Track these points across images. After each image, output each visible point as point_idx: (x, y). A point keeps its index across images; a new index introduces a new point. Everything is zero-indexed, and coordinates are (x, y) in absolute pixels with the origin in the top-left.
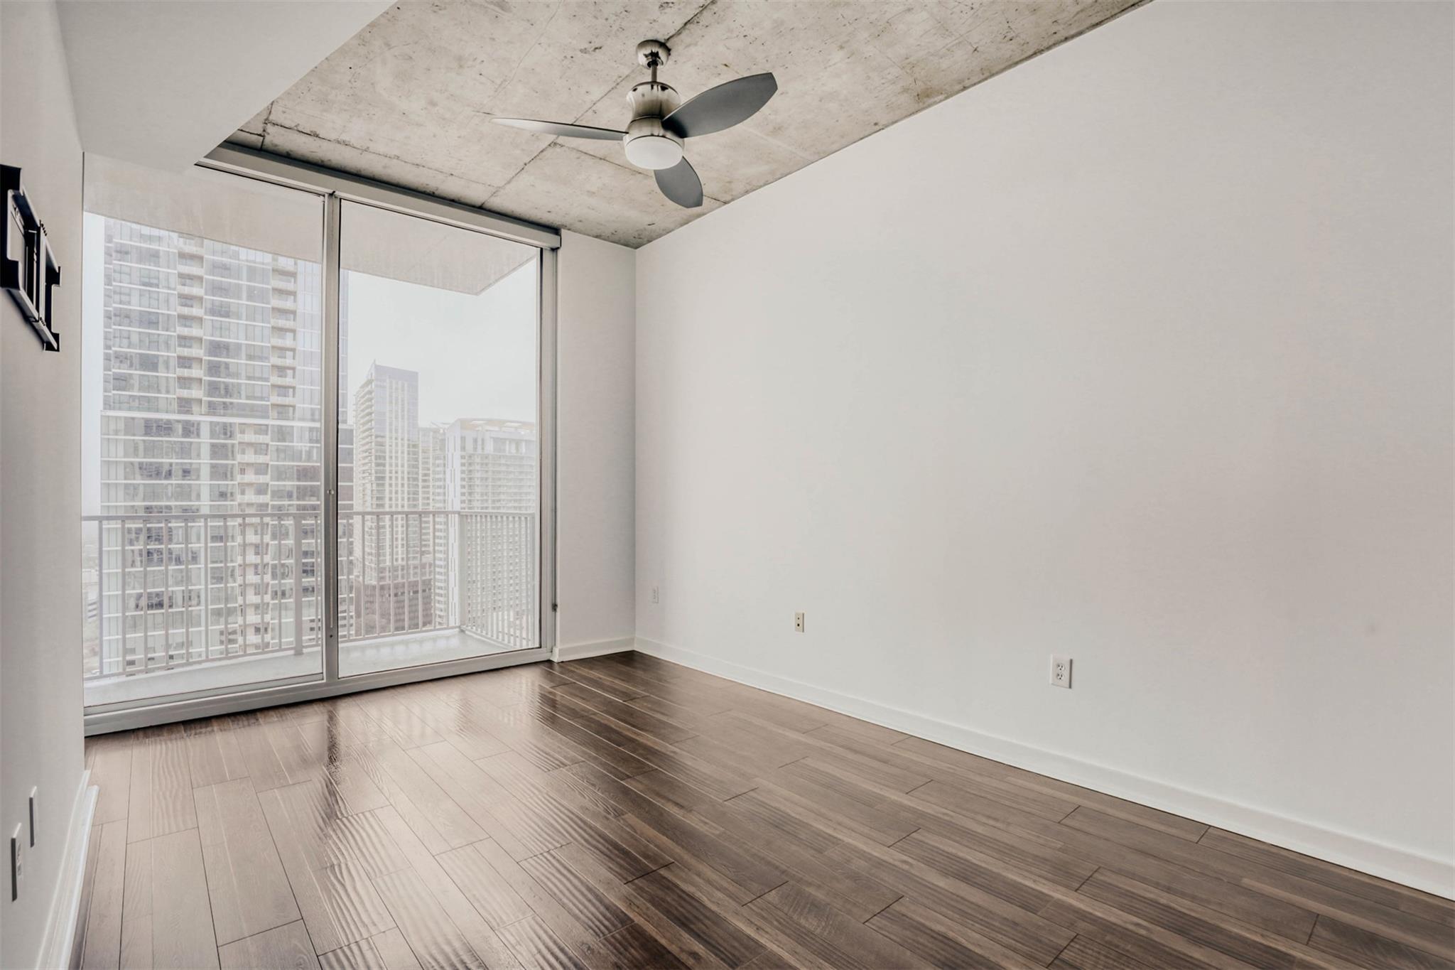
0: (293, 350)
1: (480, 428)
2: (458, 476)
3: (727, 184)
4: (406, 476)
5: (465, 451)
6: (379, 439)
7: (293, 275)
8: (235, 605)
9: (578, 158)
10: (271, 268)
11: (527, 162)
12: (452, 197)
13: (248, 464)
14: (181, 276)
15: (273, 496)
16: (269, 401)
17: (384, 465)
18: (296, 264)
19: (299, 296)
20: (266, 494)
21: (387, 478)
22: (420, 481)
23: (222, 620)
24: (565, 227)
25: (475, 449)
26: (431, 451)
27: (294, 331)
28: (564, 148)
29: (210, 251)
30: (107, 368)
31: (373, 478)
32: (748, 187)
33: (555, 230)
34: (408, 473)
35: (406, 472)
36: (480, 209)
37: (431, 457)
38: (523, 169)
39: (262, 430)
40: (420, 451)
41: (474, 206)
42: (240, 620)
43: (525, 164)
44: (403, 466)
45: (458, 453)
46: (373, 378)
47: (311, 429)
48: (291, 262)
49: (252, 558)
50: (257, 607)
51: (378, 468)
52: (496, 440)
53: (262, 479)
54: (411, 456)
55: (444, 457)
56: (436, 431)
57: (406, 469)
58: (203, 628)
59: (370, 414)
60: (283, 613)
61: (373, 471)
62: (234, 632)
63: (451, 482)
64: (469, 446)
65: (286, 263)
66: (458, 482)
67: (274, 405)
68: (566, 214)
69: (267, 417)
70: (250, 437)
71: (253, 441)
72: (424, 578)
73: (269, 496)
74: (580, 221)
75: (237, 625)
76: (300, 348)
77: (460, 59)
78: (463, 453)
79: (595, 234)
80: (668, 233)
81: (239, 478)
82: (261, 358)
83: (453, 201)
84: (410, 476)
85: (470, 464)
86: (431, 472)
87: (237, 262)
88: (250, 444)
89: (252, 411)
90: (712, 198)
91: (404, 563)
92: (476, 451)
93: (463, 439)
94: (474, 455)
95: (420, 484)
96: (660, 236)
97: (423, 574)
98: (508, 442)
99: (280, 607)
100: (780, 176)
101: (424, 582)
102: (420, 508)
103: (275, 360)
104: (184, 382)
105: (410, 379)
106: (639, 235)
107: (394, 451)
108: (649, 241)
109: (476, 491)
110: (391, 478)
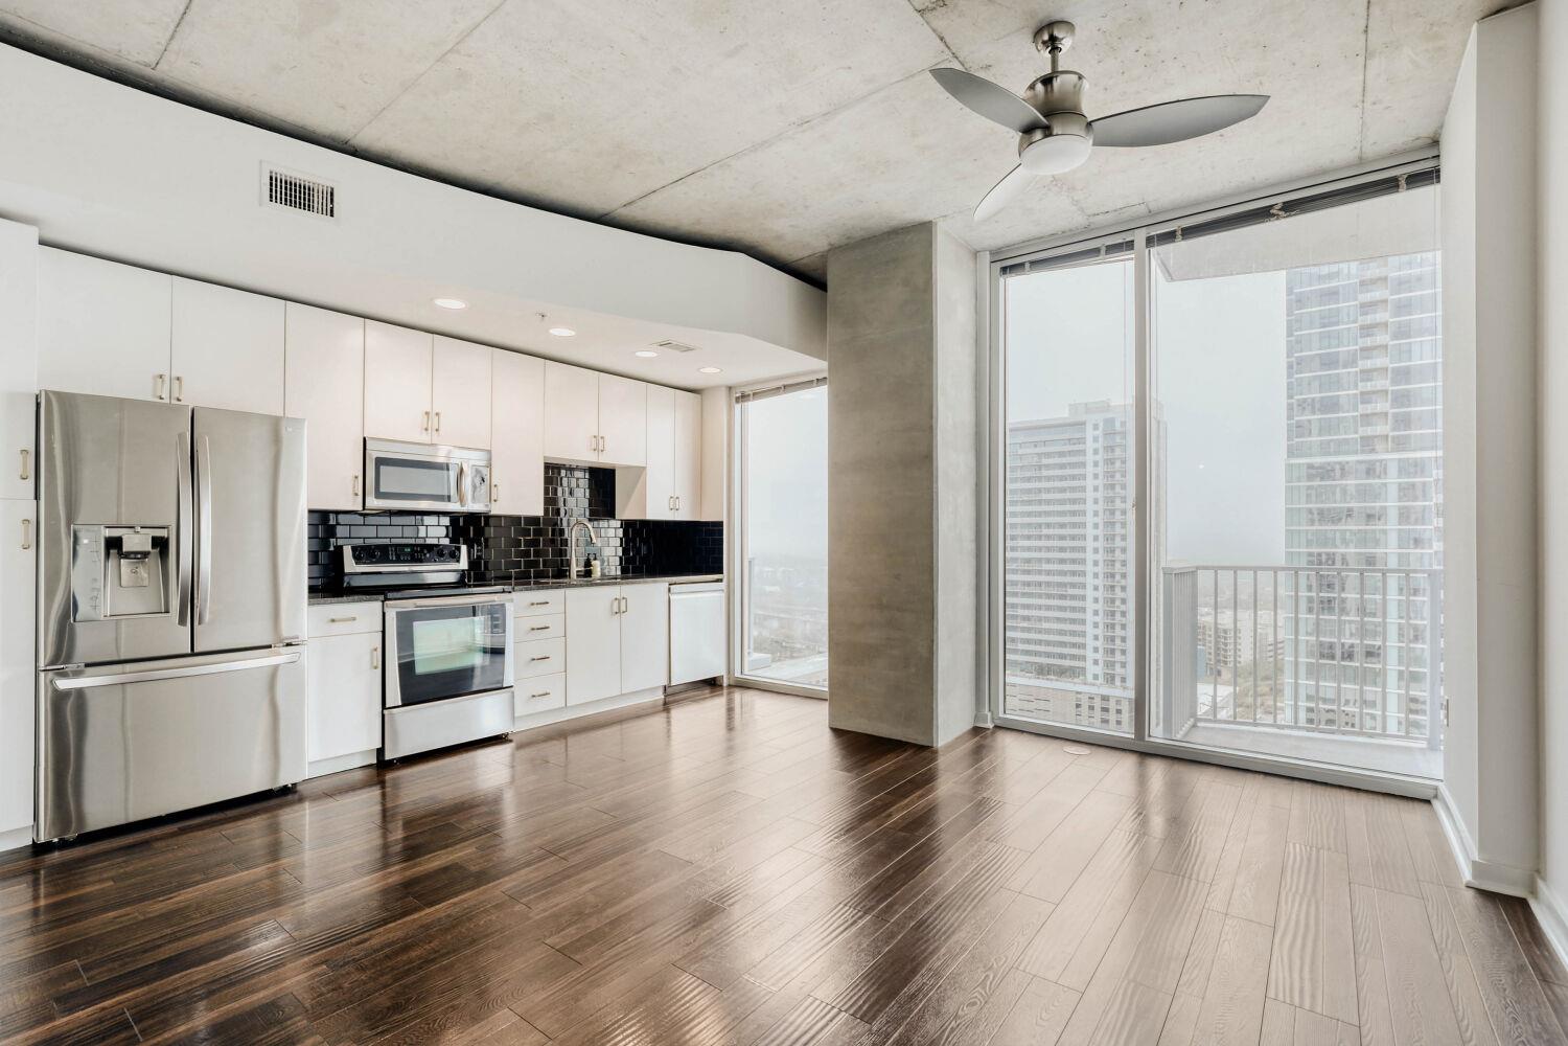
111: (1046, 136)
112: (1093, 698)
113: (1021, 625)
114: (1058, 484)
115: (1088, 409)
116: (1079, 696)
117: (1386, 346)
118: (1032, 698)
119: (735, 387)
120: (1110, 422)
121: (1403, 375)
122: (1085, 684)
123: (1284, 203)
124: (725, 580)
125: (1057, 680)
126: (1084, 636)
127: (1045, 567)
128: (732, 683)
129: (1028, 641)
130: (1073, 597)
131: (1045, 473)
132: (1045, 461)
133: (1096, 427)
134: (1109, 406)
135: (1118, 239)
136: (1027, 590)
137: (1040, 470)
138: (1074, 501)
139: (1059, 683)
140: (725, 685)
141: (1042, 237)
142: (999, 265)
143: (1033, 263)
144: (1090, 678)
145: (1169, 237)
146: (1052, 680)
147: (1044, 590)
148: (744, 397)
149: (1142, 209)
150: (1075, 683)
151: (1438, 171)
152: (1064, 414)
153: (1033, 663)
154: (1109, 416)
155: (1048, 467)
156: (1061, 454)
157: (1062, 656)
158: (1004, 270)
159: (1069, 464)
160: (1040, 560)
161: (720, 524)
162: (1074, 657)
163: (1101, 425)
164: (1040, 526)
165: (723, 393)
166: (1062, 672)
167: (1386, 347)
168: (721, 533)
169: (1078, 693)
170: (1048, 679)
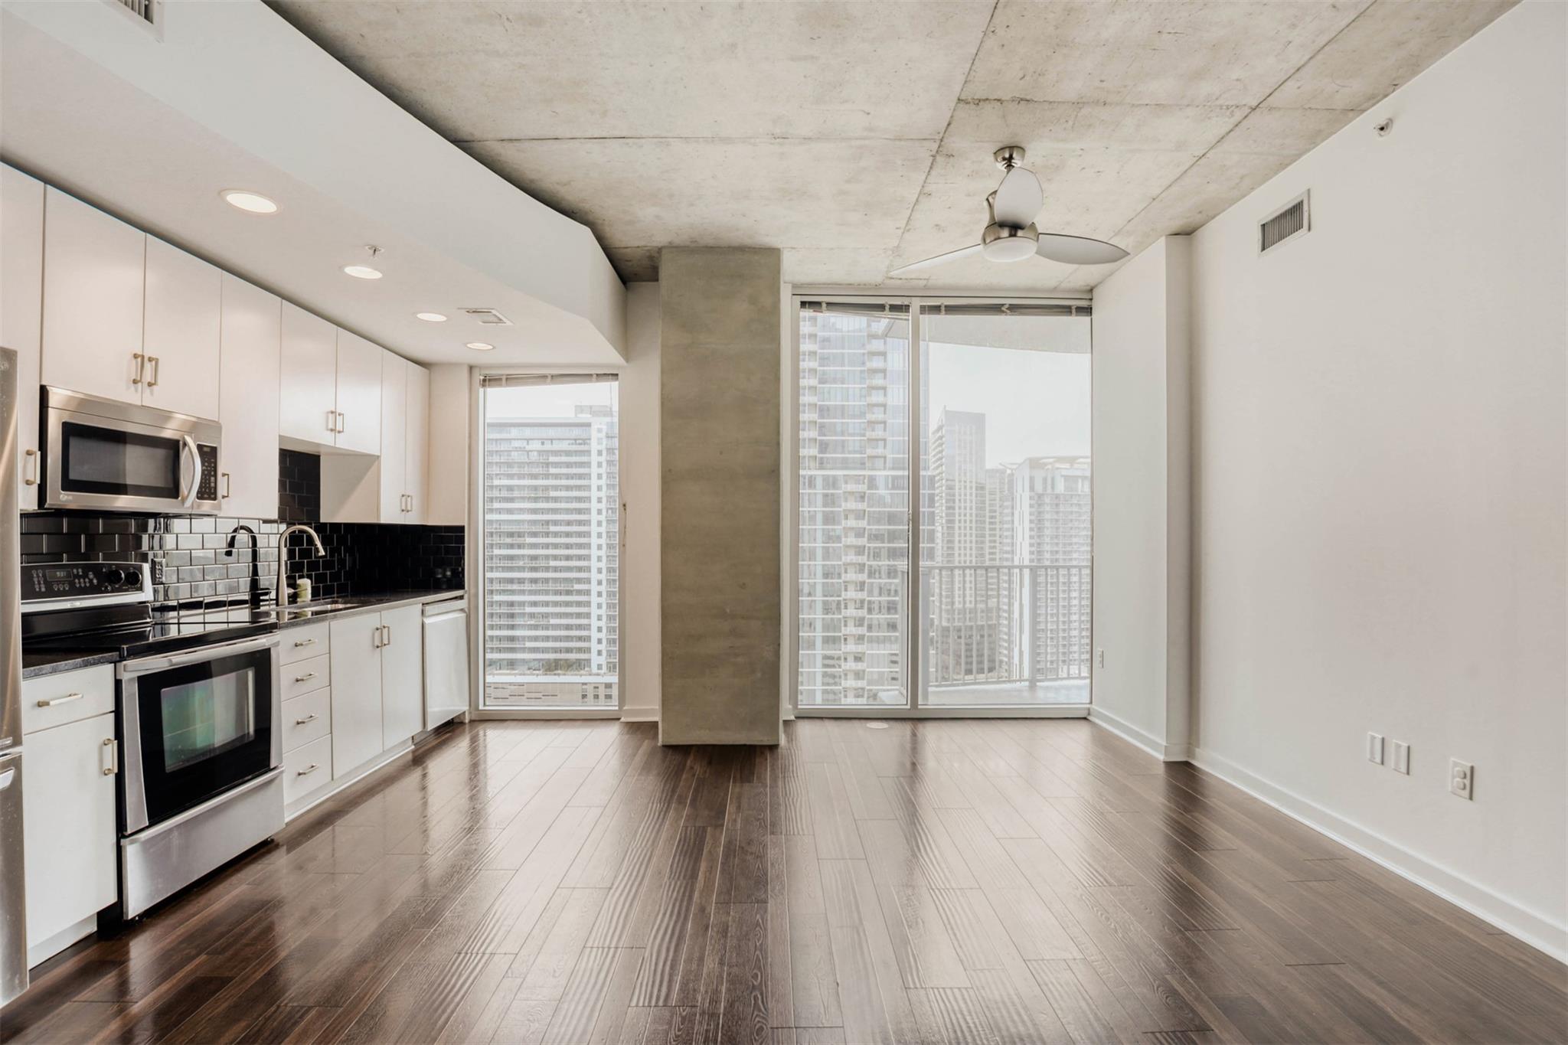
1: (1050, 467)
2: (1027, 518)
4: (974, 519)
5: (1033, 491)
6: (949, 483)
8: (840, 634)
10: (866, 334)
13: (850, 511)
15: (868, 539)
16: (865, 454)
17: (954, 508)
19: (889, 356)
20: (864, 537)
21: (957, 522)
22: (987, 523)
25: (1045, 488)
26: (998, 493)
27: (885, 389)
31: (944, 521)
34: (977, 516)
35: (974, 515)
37: (998, 499)
39: (860, 480)
40: (987, 493)
42: (843, 648)
44: (971, 509)
45: (1027, 494)
46: (944, 423)
49: (853, 594)
50: (856, 638)
51: (949, 511)
52: (1067, 478)
53: (861, 524)
54: (979, 498)
55: (1013, 499)
56: (1003, 472)
57: (974, 512)
59: (941, 458)
61: (944, 515)
63: (1020, 524)
64: (1039, 488)
66: (1027, 525)
67: (869, 457)
69: (864, 469)
70: (851, 487)
71: (854, 490)
72: (990, 623)
73: (866, 539)
75: (841, 652)
76: (889, 403)
78: (1033, 494)
81: (844, 523)
82: (858, 416)
84: (978, 519)
85: (1039, 505)
86: (998, 514)
87: (840, 334)
88: (852, 493)
91: (973, 605)
92: (1046, 491)
93: (1032, 479)
94: (1043, 494)
95: (987, 526)
97: (989, 618)
98: (1080, 481)
101: (990, 626)
102: (987, 563)
105: (978, 421)
107: (963, 494)
109: (1046, 525)
110: (960, 521)
111: (1011, 235)
112: (598, 688)
113: (529, 623)
114: (564, 482)
115: (593, 410)
116: (584, 687)
117: (816, 387)
118: (540, 695)
119: (476, 367)
122: (590, 675)
123: (1010, 305)
124: (466, 596)
125: (565, 675)
126: (589, 629)
127: (552, 563)
128: (473, 718)
129: (536, 639)
130: (579, 592)
131: (552, 471)
132: (552, 459)
133: (600, 430)
135: (897, 302)
136: (534, 587)
137: (548, 467)
138: (579, 499)
139: (567, 677)
140: (467, 721)
141: (840, 284)
142: (799, 299)
143: (829, 304)
144: (594, 669)
145: (936, 309)
146: (559, 675)
147: (551, 586)
148: (487, 381)
149: (922, 283)
150: (581, 675)
151: (1091, 308)
152: (570, 416)
153: (539, 660)
155: (555, 464)
156: (568, 453)
157: (568, 650)
158: (803, 304)
159: (575, 463)
160: (547, 557)
161: (461, 529)
162: (580, 650)
163: (604, 430)
164: (547, 522)
165: (464, 373)
166: (569, 666)
168: (461, 540)
169: (584, 684)
170: (555, 674)
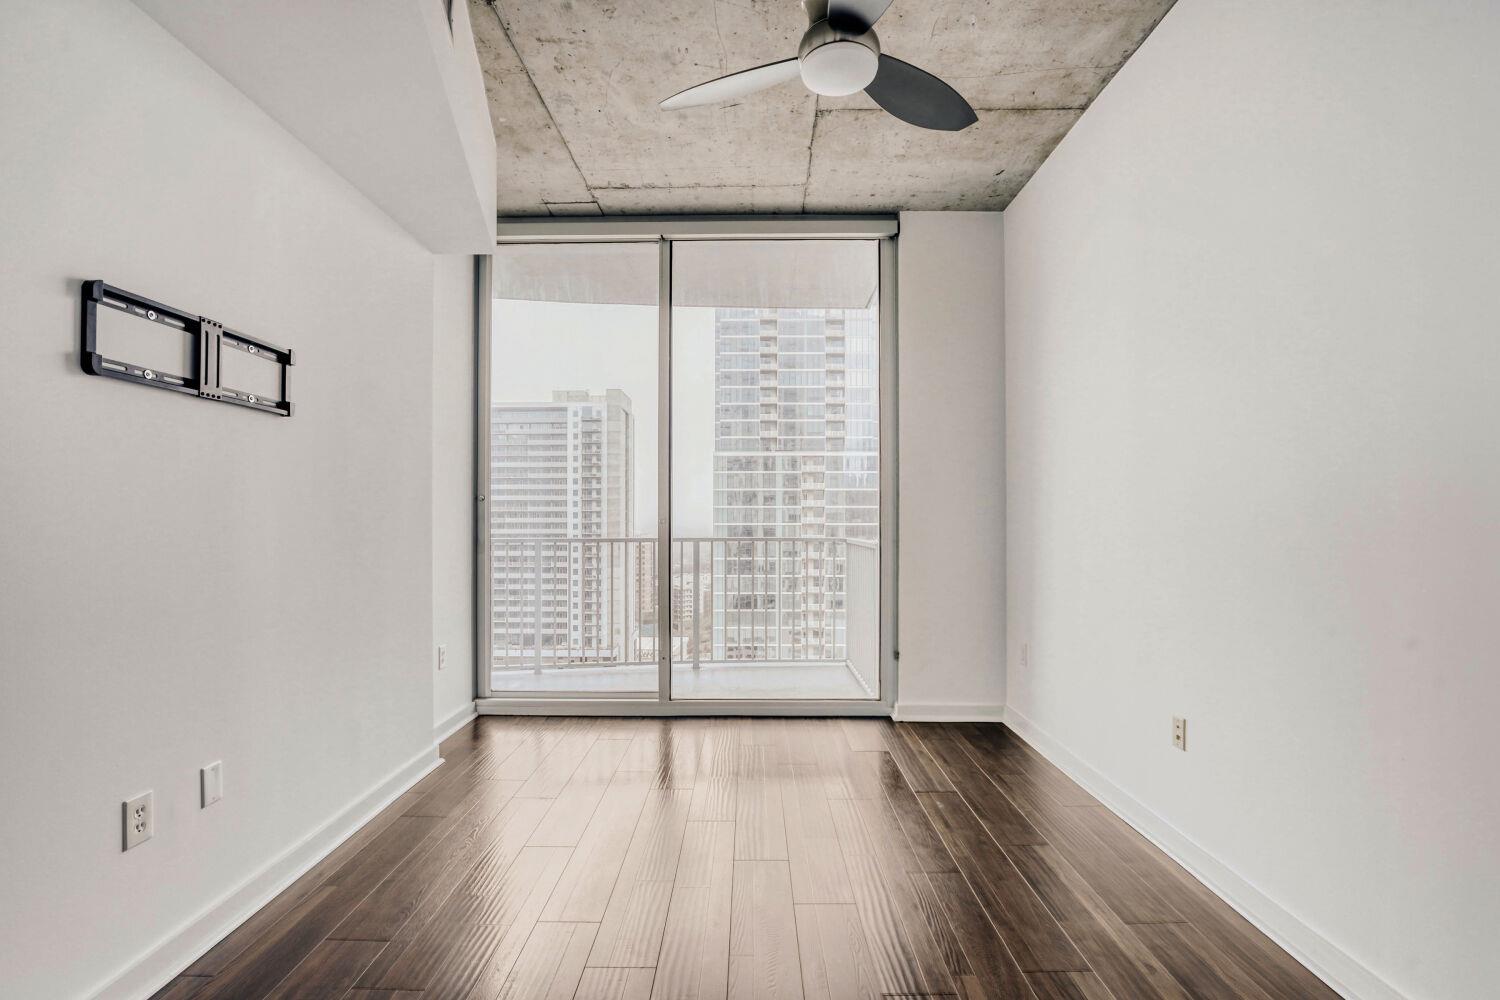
0: (843, 389)
3: (1066, 80)
7: (842, 322)
8: (799, 611)
9: (857, 119)
10: (824, 321)
11: (809, 144)
12: (772, 210)
13: (809, 491)
14: (763, 339)
15: (827, 518)
16: (824, 436)
18: (844, 313)
20: (822, 517)
23: (791, 622)
24: (902, 208)
27: (843, 372)
28: (834, 113)
29: (782, 316)
30: (717, 419)
32: (1102, 73)
33: (891, 214)
36: (804, 214)
38: (811, 155)
39: (817, 460)
41: (797, 213)
42: (803, 624)
43: (810, 148)
47: (869, 458)
48: (840, 311)
49: (812, 572)
50: (816, 614)
53: (820, 503)
58: (777, 628)
60: (837, 621)
62: (799, 633)
65: (835, 313)
67: (828, 439)
68: (892, 192)
69: (823, 449)
70: (810, 467)
71: (813, 470)
73: (824, 518)
74: (914, 196)
75: (801, 628)
76: (847, 386)
77: (666, 56)
79: (941, 207)
80: (1030, 177)
81: (804, 503)
82: (817, 399)
83: (774, 213)
88: (810, 474)
89: (811, 445)
90: (1058, 109)
96: (1021, 186)
99: (834, 616)
100: (1141, 35)
103: (829, 399)
104: (767, 424)
106: (995, 191)
108: (1013, 196)
114: (542, 465)
115: (570, 396)
117: (778, 372)
120: (587, 410)
121: (791, 395)
125: (541, 649)
126: (566, 605)
131: (531, 453)
132: (530, 442)
133: (576, 414)
134: (588, 395)
137: (527, 450)
139: (542, 651)
144: (571, 643)
146: (536, 649)
152: (548, 400)
154: (589, 405)
155: (533, 448)
156: (546, 437)
159: (553, 446)
162: (559, 626)
163: (580, 414)
164: (526, 503)
166: (547, 640)
167: (776, 372)
170: (533, 648)
